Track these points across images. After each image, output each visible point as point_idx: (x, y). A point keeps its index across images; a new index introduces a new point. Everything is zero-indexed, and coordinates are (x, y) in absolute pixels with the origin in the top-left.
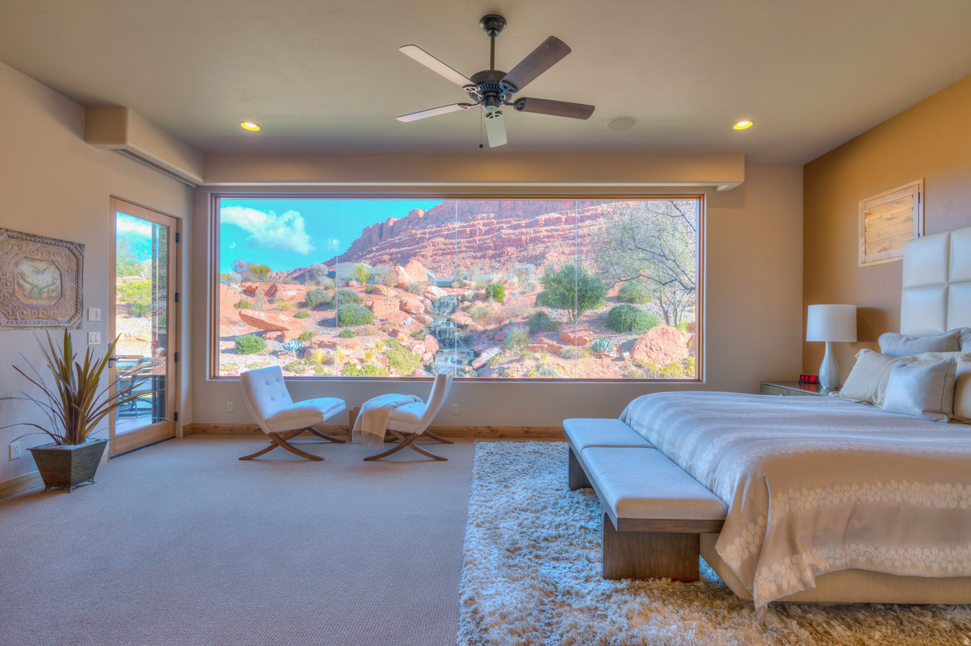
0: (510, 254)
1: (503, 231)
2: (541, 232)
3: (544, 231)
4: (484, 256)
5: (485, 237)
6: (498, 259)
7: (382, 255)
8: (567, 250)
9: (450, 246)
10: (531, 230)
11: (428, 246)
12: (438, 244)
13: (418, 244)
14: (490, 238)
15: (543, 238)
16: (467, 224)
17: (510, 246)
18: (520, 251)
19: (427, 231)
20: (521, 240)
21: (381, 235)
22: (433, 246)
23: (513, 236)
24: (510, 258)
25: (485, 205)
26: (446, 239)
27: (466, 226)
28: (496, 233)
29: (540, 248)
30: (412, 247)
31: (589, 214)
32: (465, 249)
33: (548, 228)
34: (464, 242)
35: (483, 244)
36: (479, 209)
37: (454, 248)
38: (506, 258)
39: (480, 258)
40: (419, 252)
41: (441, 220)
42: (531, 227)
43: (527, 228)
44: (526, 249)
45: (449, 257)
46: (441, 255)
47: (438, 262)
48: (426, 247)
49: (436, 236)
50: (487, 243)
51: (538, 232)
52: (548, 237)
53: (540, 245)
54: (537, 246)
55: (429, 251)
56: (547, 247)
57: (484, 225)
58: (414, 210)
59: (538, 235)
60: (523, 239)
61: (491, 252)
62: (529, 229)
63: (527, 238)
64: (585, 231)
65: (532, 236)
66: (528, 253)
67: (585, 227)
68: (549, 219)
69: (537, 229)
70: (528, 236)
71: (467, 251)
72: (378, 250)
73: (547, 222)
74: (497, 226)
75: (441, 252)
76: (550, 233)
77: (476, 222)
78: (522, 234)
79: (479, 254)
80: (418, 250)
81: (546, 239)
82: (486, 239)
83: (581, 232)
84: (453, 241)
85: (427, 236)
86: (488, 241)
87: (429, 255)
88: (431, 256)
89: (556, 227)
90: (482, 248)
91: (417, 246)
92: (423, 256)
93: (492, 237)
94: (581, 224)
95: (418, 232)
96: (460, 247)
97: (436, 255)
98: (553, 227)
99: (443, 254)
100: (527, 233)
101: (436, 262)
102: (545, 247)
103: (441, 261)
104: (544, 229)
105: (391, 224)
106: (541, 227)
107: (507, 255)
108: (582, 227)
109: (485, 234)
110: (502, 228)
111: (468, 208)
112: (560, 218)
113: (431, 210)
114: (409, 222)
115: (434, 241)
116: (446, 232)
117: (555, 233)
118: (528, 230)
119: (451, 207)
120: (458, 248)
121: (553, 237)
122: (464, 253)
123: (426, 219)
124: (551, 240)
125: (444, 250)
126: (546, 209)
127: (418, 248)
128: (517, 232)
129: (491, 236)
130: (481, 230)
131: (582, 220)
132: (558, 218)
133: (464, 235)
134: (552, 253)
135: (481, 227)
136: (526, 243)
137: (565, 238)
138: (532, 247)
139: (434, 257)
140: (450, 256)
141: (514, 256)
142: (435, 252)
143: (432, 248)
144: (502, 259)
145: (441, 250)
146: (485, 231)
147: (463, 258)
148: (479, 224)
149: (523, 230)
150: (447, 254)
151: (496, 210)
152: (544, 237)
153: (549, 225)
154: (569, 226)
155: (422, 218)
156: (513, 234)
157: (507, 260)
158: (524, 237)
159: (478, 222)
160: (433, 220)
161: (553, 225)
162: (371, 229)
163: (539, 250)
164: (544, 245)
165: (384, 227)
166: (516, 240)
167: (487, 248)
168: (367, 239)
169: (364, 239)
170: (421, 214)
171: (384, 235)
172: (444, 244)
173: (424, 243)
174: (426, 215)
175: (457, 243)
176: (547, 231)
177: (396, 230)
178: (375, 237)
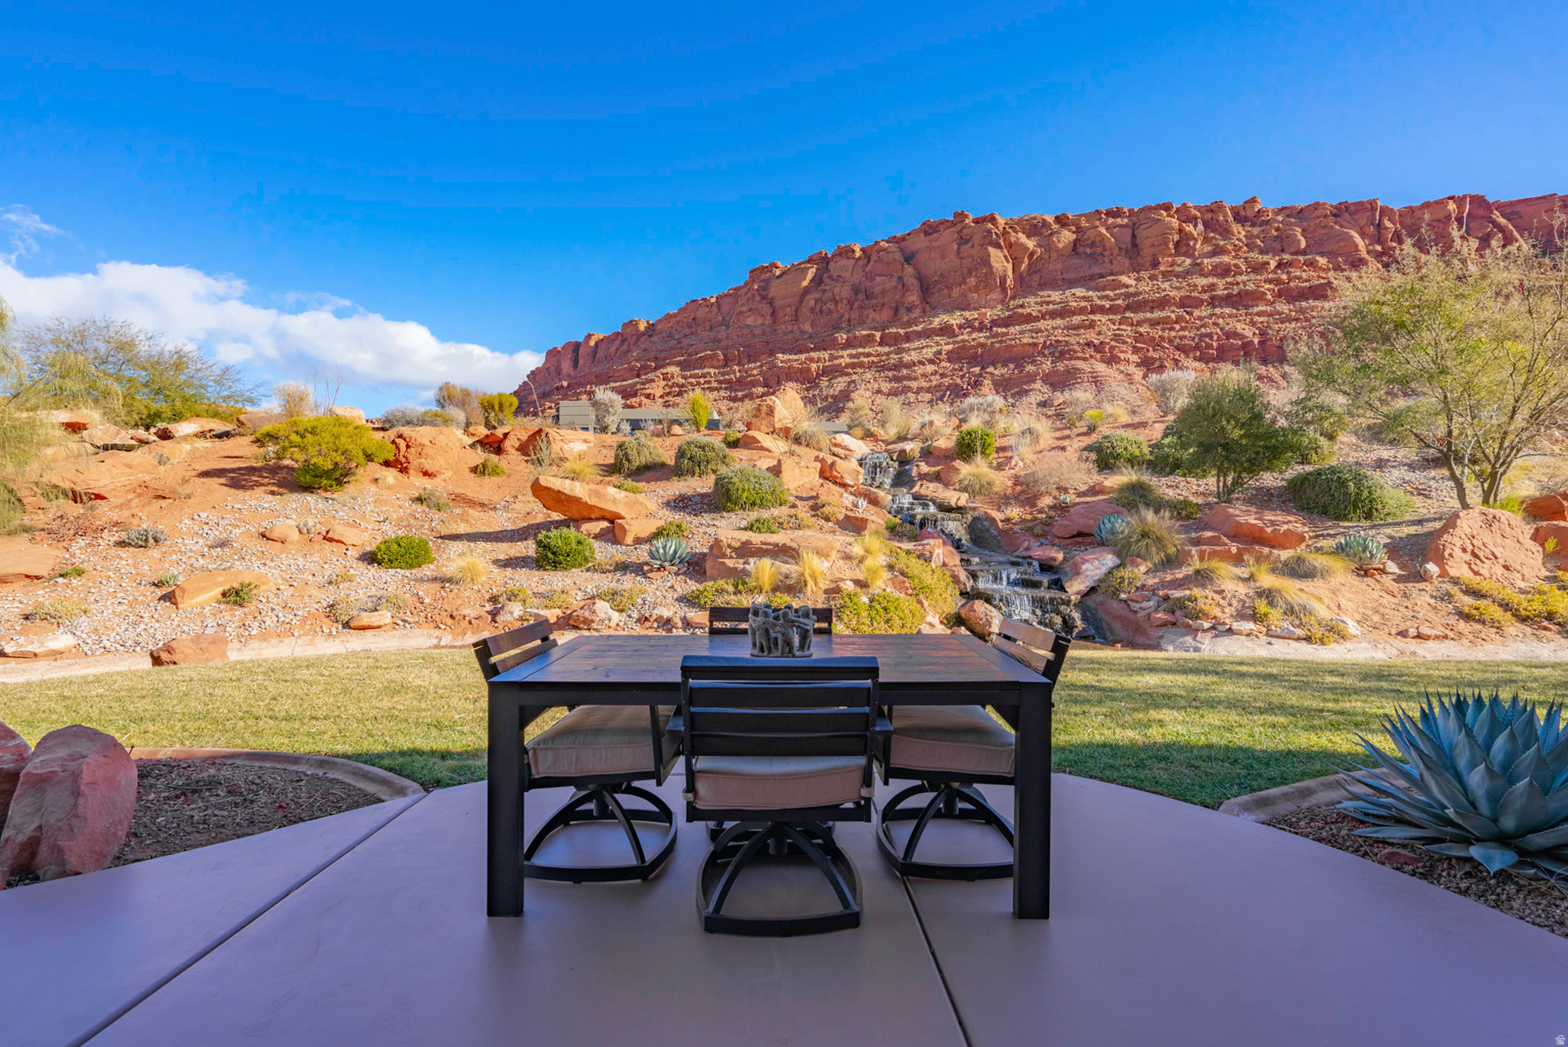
2: (842, 357)
3: (845, 358)
5: (750, 365)
8: (886, 386)
9: (694, 381)
10: (826, 355)
12: (673, 377)
13: (638, 376)
15: (845, 368)
18: (807, 390)
20: (809, 370)
21: (576, 363)
23: (795, 364)
29: (840, 384)
31: (919, 328)
32: (714, 385)
33: (853, 352)
35: (747, 377)
41: (677, 337)
42: (825, 350)
43: (819, 351)
46: (679, 395)
47: (673, 406)
48: (653, 381)
49: (669, 364)
50: (755, 375)
51: (837, 358)
52: (853, 366)
53: (840, 379)
54: (836, 381)
55: (658, 388)
56: (854, 381)
58: (631, 321)
59: (836, 362)
60: (813, 369)
61: (761, 389)
62: (821, 353)
63: (819, 368)
64: (914, 356)
65: (827, 364)
66: (821, 390)
67: (915, 349)
69: (835, 353)
70: (821, 365)
71: (721, 388)
73: (850, 343)
74: (770, 348)
75: (677, 389)
76: (855, 360)
77: (734, 341)
78: (812, 360)
79: (740, 394)
80: (638, 386)
81: (850, 370)
82: (752, 369)
83: (906, 358)
84: (696, 371)
85: (654, 363)
86: (755, 372)
87: (658, 395)
88: (661, 397)
89: (867, 350)
90: (741, 383)
91: (638, 379)
92: (648, 396)
93: (761, 366)
94: (907, 345)
96: (709, 382)
97: (668, 394)
98: (861, 350)
100: (819, 360)
102: (850, 383)
104: (845, 353)
105: (592, 343)
106: (842, 349)
108: (909, 349)
109: (750, 360)
111: (720, 318)
112: (874, 335)
113: (658, 322)
114: (623, 341)
115: (665, 371)
116: (686, 357)
117: (865, 360)
119: (692, 317)
120: (705, 382)
121: (861, 365)
122: (716, 392)
123: (650, 336)
124: (859, 370)
125: (684, 385)
126: (849, 321)
127: (637, 383)
128: (803, 357)
129: (759, 363)
130: (744, 354)
131: (908, 338)
132: (869, 335)
133: (715, 362)
134: (861, 392)
135: (742, 349)
136: (818, 376)
137: (883, 368)
138: (828, 383)
139: (666, 398)
142: (668, 390)
145: (678, 385)
146: (750, 356)
147: (715, 400)
149: (812, 354)
151: (767, 322)
152: (847, 366)
153: (854, 347)
154: (886, 349)
155: (643, 334)
156: (797, 360)
158: (814, 366)
159: (738, 341)
160: (663, 338)
161: (861, 346)
162: (559, 352)
163: (838, 389)
164: (847, 379)
165: (581, 349)
166: (801, 371)
167: (754, 384)
168: (553, 368)
169: (548, 369)
170: (642, 327)
171: (581, 362)
172: (684, 377)
173: (651, 376)
174: (651, 327)
175: (704, 376)
176: (851, 356)
177: (600, 354)
178: (566, 366)
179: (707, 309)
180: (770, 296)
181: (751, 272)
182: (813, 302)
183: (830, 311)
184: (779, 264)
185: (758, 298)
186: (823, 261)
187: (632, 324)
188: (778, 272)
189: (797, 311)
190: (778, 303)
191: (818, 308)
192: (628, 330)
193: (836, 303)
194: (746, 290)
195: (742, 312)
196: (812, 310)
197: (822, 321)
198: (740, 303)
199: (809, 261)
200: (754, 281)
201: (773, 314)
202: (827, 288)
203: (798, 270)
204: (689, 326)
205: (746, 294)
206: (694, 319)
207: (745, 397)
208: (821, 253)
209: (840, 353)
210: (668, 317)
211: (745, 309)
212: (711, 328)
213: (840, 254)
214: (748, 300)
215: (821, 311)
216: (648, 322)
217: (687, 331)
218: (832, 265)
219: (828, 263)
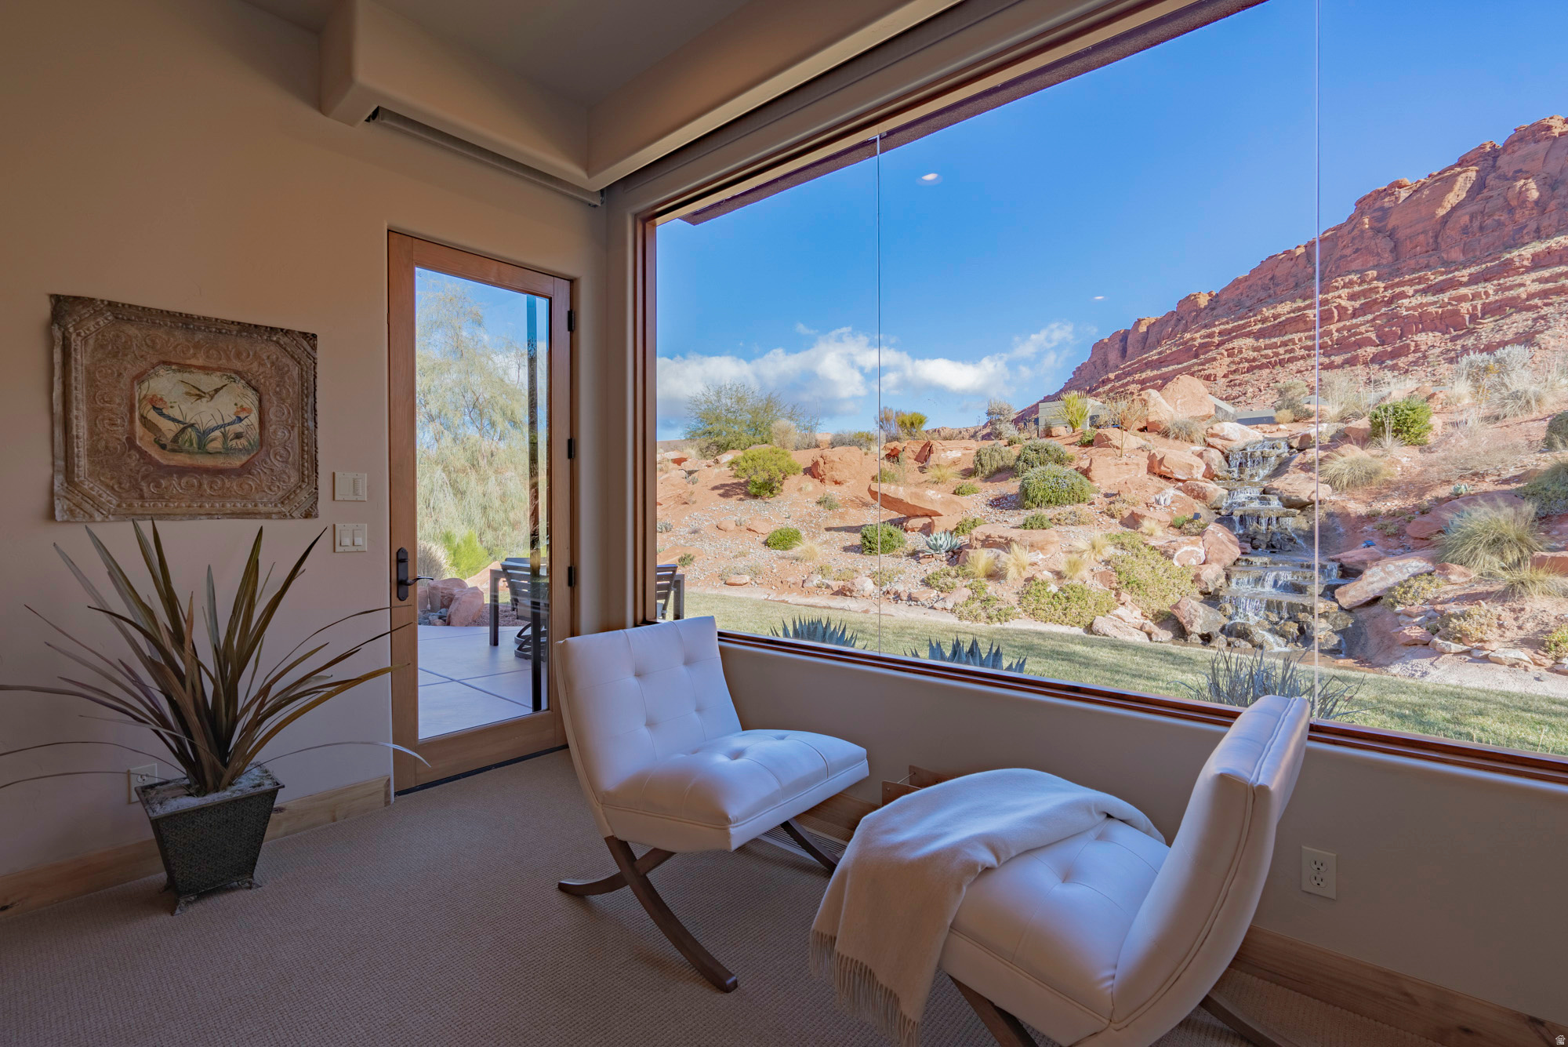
0: (1423, 348)
1: (1406, 302)
2: (1522, 285)
3: (1530, 283)
4: (1352, 362)
5: (1354, 321)
6: (1389, 362)
7: (1127, 384)
9: (1269, 352)
10: (1490, 288)
11: (1218, 357)
12: (1240, 352)
13: (1196, 356)
14: (1368, 322)
15: (1527, 299)
16: (1307, 302)
17: (1423, 330)
18: (1453, 339)
19: (1217, 330)
21: (1124, 353)
22: (1228, 356)
23: (1432, 309)
24: (1425, 357)
25: (1353, 256)
26: (1257, 339)
27: (1305, 308)
28: (1384, 310)
30: (1185, 364)
32: (1303, 352)
33: (1546, 273)
34: (1300, 340)
35: (1350, 336)
36: (1337, 267)
37: (1277, 354)
38: (1411, 358)
39: (1341, 366)
40: (1200, 371)
41: (1248, 304)
42: (1486, 280)
43: (1477, 284)
44: (1471, 332)
45: (1265, 372)
46: (1248, 372)
47: (1240, 385)
48: (1215, 359)
49: (1235, 337)
50: (1361, 333)
51: (1510, 288)
52: (1544, 294)
53: (1515, 317)
54: (1508, 321)
55: (1221, 367)
56: (1543, 317)
57: (1352, 297)
58: (1188, 297)
59: (1511, 294)
60: (1463, 311)
61: (1371, 350)
62: (1481, 285)
63: (1475, 308)
65: (1492, 299)
66: (1479, 338)
68: (1549, 252)
69: (1509, 281)
70: (1479, 304)
71: (1309, 356)
72: (1118, 378)
73: (1538, 263)
74: (1388, 293)
75: (1247, 365)
76: (1550, 285)
77: (1331, 295)
78: (1462, 299)
79: (1338, 359)
81: (1537, 301)
82: (1357, 326)
84: (1274, 340)
85: (1216, 340)
86: (1363, 329)
87: (1220, 374)
88: (1225, 376)
90: (1342, 345)
91: (1195, 360)
93: (1374, 319)
95: (1197, 335)
96: (1292, 351)
97: (1235, 372)
99: (1249, 370)
100: (1476, 297)
101: (1235, 385)
102: (1535, 320)
103: (1247, 382)
104: (1527, 278)
105: (1143, 329)
106: (1522, 274)
107: (1414, 352)
109: (1354, 315)
110: (1403, 295)
113: (1224, 291)
114: (1179, 320)
115: (1230, 346)
116: (1259, 326)
118: (1480, 288)
119: (1270, 276)
120: (1286, 352)
122: (1302, 361)
123: (1213, 309)
124: (1555, 298)
125: (1254, 360)
126: (1538, 230)
128: (1445, 297)
129: (1370, 317)
130: (1346, 309)
135: (1344, 303)
136: (1473, 318)
138: (1492, 325)
139: (1231, 377)
140: (1268, 371)
141: (1437, 351)
142: (1234, 367)
143: (1228, 360)
144: (1402, 362)
145: (1247, 360)
146: (1355, 310)
147: (1299, 372)
148: (1340, 297)
149: (1463, 291)
150: (1260, 367)
151: (1384, 262)
152: (1531, 296)
155: (1205, 308)
156: (1434, 304)
157: (1415, 363)
158: (1465, 307)
159: (1336, 294)
160: (1230, 308)
162: (1106, 344)
163: (1514, 330)
164: (1531, 315)
165: (1130, 337)
166: (1441, 317)
167: (1360, 344)
168: (1099, 362)
169: (1094, 363)
170: (1203, 301)
171: (1130, 350)
172: (1255, 349)
173: (1210, 355)
174: (1215, 300)
175: (1284, 344)
176: (1540, 280)
177: (1152, 339)
178: (1113, 356)
179: (1290, 264)
180: (1390, 226)
181: (1359, 202)
182: (1467, 218)
183: (1500, 224)
184: (1407, 181)
185: (1370, 233)
186: (1488, 159)
187: (1190, 301)
188: (1404, 194)
189: (1436, 237)
190: (1401, 234)
191: (1476, 224)
192: (1185, 307)
193: (1511, 210)
194: (1350, 227)
195: (1343, 257)
196: (1465, 230)
197: (1484, 241)
198: (1341, 245)
199: (1459, 165)
200: (1362, 214)
201: (1395, 249)
202: (1494, 193)
203: (1444, 181)
204: (1265, 288)
205: (1349, 233)
206: (1272, 278)
207: (1347, 362)
208: (1482, 147)
209: (1518, 280)
210: (1237, 283)
211: (1348, 251)
212: (1297, 285)
213: (1521, 139)
214: (1353, 239)
215: (1481, 228)
216: (1210, 294)
217: (1262, 294)
218: (1503, 160)
219: (1495, 158)
